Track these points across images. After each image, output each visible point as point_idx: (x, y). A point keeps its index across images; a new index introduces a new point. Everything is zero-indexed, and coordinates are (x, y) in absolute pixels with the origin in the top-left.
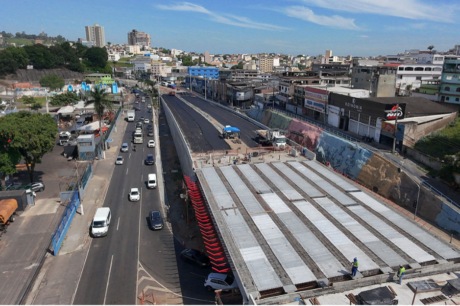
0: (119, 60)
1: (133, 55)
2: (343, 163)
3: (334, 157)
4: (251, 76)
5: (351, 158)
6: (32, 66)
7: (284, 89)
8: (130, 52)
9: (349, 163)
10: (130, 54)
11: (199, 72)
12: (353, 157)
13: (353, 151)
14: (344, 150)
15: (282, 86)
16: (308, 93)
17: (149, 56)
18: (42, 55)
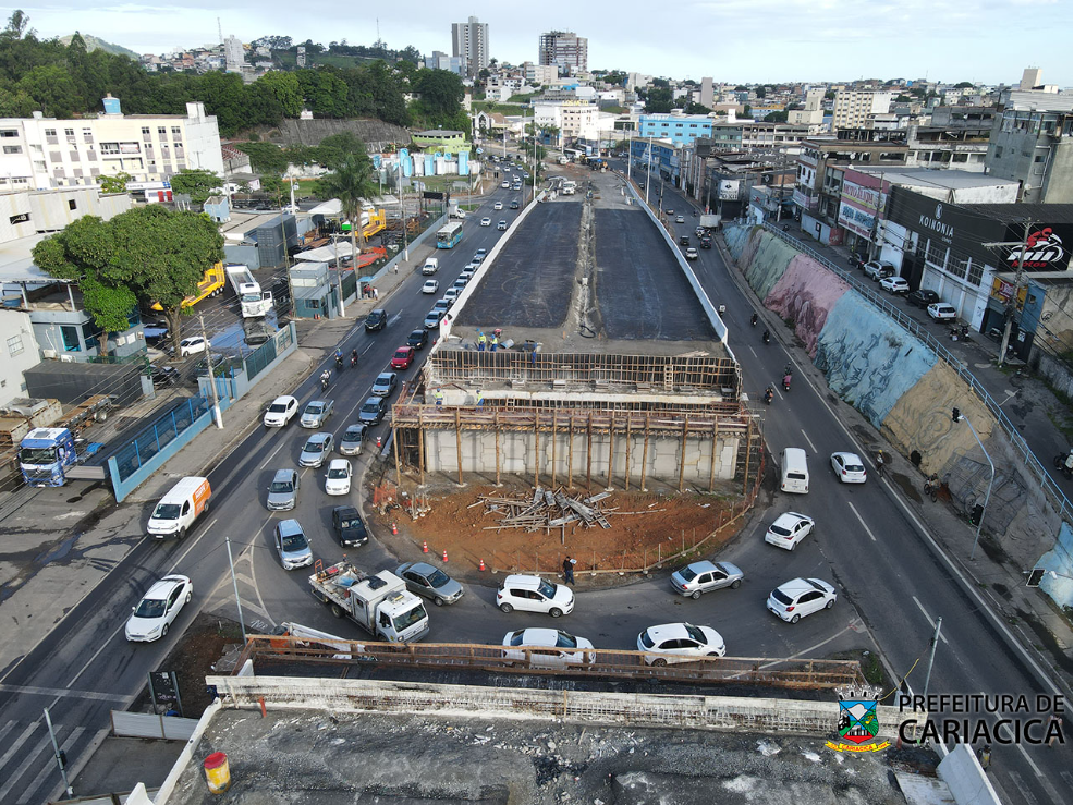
0: (509, 100)
1: (539, 89)
2: (866, 379)
3: (849, 360)
4: (791, 139)
5: (885, 369)
6: (310, 114)
7: (807, 173)
8: (536, 81)
9: (877, 379)
10: (534, 85)
11: (665, 130)
12: (890, 367)
13: (894, 350)
14: (877, 343)
15: (803, 167)
16: (848, 186)
17: (574, 89)
18: (330, 89)
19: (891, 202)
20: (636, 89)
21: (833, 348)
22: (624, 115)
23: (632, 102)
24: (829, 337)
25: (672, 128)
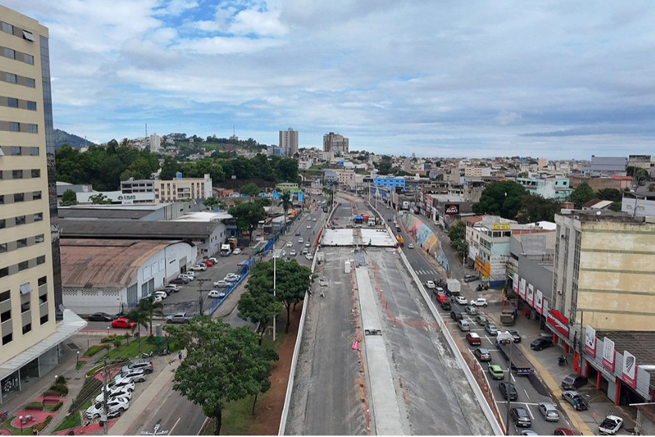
0: (310, 168)
1: (325, 163)
6: (235, 176)
8: (323, 159)
11: (385, 183)
17: (342, 163)
19: (434, 203)
20: (374, 163)
21: (418, 237)
22: (368, 175)
23: (372, 169)
24: (418, 235)
25: (388, 182)
